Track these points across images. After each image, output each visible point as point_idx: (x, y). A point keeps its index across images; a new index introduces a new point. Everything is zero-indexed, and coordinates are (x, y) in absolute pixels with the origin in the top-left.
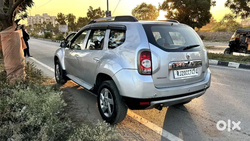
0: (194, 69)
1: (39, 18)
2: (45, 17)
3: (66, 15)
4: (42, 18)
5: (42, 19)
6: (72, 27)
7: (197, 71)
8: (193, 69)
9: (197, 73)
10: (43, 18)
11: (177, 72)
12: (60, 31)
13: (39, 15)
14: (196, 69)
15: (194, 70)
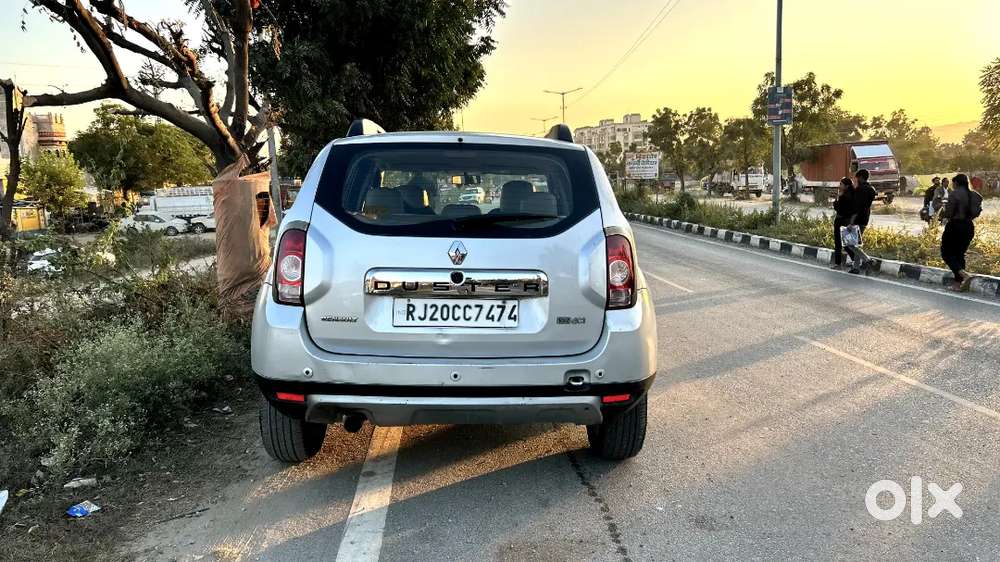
0: (504, 302)
1: (610, 131)
2: (631, 126)
3: (685, 115)
4: (619, 130)
5: (621, 133)
6: (700, 159)
7: (515, 313)
8: (500, 303)
9: (515, 318)
10: (625, 130)
11: (409, 306)
12: (629, 176)
13: (612, 120)
14: (515, 303)
15: (503, 308)
